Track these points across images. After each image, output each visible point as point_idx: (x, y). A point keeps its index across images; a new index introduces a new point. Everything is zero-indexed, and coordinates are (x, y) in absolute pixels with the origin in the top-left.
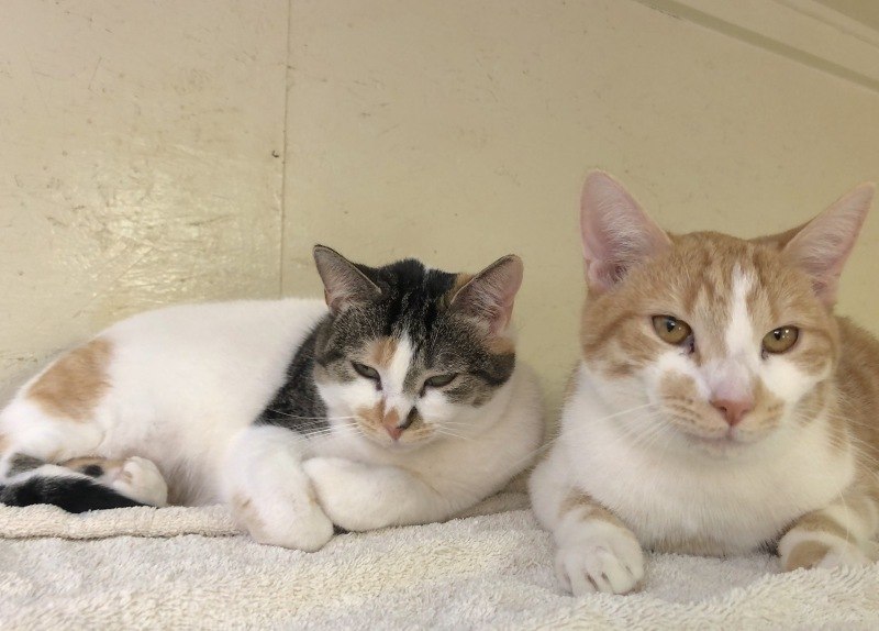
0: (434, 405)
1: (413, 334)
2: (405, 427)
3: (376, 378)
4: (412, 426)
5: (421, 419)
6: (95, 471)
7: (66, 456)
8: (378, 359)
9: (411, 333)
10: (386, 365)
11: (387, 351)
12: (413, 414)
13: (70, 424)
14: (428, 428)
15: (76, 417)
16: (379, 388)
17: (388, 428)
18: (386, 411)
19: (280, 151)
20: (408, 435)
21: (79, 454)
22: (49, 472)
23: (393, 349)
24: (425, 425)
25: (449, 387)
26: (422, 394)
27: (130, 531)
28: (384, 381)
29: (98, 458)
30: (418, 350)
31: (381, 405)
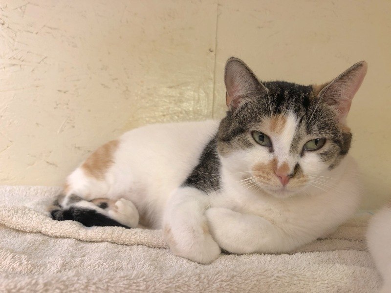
1: (297, 112)
2: (292, 176)
3: (270, 146)
4: (296, 176)
5: (302, 171)
6: (104, 206)
7: (92, 197)
9: (295, 111)
10: (280, 131)
11: (280, 122)
12: (297, 167)
13: (94, 180)
14: (306, 178)
15: (97, 177)
16: (271, 150)
17: (280, 177)
18: (279, 165)
19: (214, 48)
20: (293, 182)
21: (98, 197)
22: (83, 205)
23: (284, 122)
24: (304, 176)
25: (321, 151)
26: (302, 154)
27: (110, 240)
28: (276, 146)
29: (107, 199)
30: (300, 122)
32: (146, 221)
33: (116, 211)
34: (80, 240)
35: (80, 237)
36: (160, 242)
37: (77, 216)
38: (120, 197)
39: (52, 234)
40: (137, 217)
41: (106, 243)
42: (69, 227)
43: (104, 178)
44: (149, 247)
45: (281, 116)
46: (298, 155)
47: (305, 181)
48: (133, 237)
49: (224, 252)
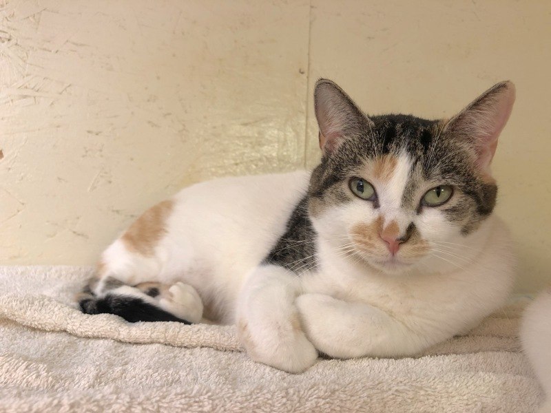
0: (432, 222)
1: (412, 150)
2: (404, 240)
3: (374, 200)
4: (410, 241)
5: (419, 234)
6: (154, 292)
7: (137, 281)
8: (378, 173)
9: (409, 150)
10: (388, 177)
11: (387, 165)
12: (411, 228)
14: (425, 245)
16: (376, 205)
17: (386, 242)
18: (385, 225)
19: (305, 69)
20: (406, 250)
21: (145, 280)
22: (125, 292)
23: (394, 165)
24: (422, 242)
25: (447, 206)
26: (419, 211)
28: (382, 199)
29: (158, 283)
30: (415, 163)
31: (380, 221)
32: (213, 313)
33: (171, 301)
34: (120, 341)
35: (121, 337)
36: (233, 342)
37: (116, 307)
38: (177, 280)
39: (82, 333)
40: (201, 308)
41: (158, 345)
42: (105, 323)
43: (153, 254)
44: (217, 350)
45: (389, 156)
46: (413, 211)
47: (424, 248)
48: (195, 337)
49: (323, 356)
